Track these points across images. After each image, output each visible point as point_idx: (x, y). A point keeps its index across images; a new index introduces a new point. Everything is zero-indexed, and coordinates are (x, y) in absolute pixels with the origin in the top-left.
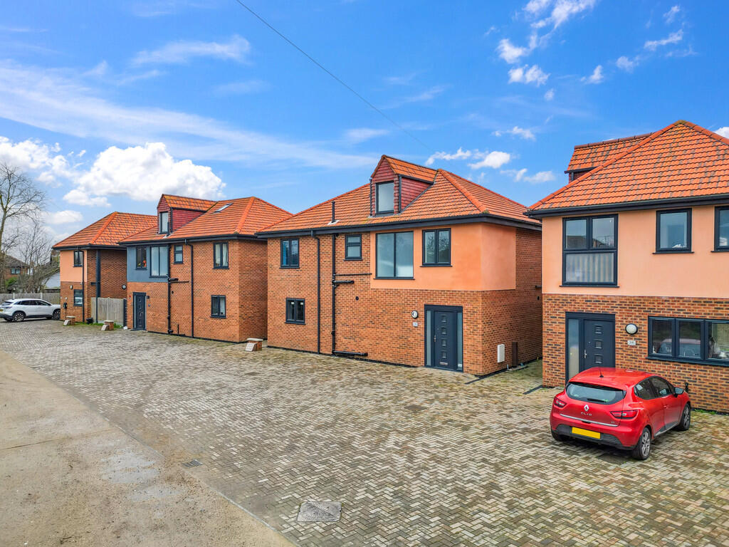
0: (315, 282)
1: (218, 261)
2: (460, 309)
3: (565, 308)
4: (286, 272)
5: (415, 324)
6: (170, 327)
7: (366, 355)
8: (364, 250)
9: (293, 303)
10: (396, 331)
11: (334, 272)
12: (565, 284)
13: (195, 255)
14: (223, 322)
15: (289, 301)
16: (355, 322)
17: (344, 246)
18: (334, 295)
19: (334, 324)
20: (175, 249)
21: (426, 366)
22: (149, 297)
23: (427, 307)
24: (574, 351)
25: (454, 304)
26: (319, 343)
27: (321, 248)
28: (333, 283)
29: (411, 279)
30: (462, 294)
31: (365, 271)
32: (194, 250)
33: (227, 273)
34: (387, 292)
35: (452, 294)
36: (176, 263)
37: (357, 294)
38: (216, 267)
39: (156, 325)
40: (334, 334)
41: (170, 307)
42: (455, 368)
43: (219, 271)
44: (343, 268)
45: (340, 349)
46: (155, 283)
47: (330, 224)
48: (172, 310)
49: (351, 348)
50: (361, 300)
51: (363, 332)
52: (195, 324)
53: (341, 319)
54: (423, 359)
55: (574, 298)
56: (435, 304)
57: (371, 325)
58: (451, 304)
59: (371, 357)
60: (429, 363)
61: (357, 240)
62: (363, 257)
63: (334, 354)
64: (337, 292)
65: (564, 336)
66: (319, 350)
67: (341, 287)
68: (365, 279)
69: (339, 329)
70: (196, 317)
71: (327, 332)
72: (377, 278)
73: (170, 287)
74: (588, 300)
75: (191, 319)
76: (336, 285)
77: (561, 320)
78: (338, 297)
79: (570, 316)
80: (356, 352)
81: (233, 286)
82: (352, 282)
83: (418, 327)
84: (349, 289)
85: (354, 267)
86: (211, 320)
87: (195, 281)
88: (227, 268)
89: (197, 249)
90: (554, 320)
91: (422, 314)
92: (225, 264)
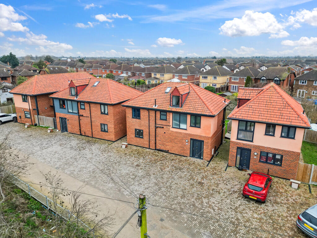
0: (148, 125)
1: (103, 111)
2: (203, 141)
3: (237, 146)
4: (135, 120)
6: (81, 132)
7: (168, 151)
8: (168, 118)
9: (138, 131)
10: (180, 145)
11: (156, 123)
12: (238, 139)
13: (91, 107)
14: (107, 133)
15: (136, 130)
16: (164, 140)
17: (159, 115)
18: (156, 131)
19: (156, 140)
21: (190, 156)
22: (68, 120)
23: (191, 139)
25: (201, 139)
26: (149, 145)
27: (150, 114)
28: (156, 127)
29: (186, 129)
30: (204, 137)
31: (168, 124)
33: (107, 116)
34: (176, 132)
35: (200, 136)
36: (81, 109)
37: (165, 131)
38: (102, 113)
39: (73, 130)
40: (155, 143)
42: (200, 158)
43: (104, 115)
44: (159, 122)
45: (158, 148)
46: (71, 115)
47: (154, 107)
48: (81, 126)
49: (162, 148)
50: (166, 134)
51: (167, 144)
52: (93, 133)
53: (158, 138)
54: (189, 154)
55: (240, 143)
56: (194, 138)
57: (170, 142)
58: (200, 139)
59: (170, 152)
61: (165, 113)
62: (167, 120)
63: (156, 149)
65: (236, 153)
66: (149, 147)
67: (158, 128)
68: (168, 127)
70: (93, 130)
71: (153, 142)
72: (173, 127)
73: (79, 118)
74: (244, 144)
75: (91, 130)
77: (235, 149)
78: (157, 131)
79: (238, 148)
80: (164, 149)
81: (110, 121)
82: (163, 127)
83: (188, 145)
84: (162, 129)
85: (164, 122)
86: (101, 132)
87: (92, 117)
88: (107, 114)
89: (92, 105)
90: (233, 148)
91: (189, 141)
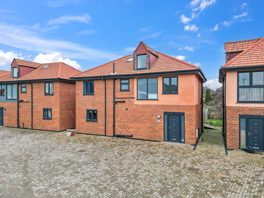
0: (103, 102)
1: (47, 91)
2: (183, 114)
3: (239, 113)
4: (86, 97)
5: (159, 121)
6: (18, 124)
7: (132, 136)
8: (131, 86)
9: (90, 112)
10: (148, 124)
11: (114, 97)
12: (239, 102)
13: (33, 89)
14: (50, 121)
15: (88, 111)
16: (125, 120)
17: (119, 85)
18: (114, 108)
19: (114, 121)
20: (21, 86)
21: (164, 141)
22: (6, 110)
23: (165, 113)
24: (243, 133)
25: (180, 111)
26: (105, 131)
27: (107, 85)
28: (114, 102)
29: (157, 100)
30: (184, 107)
31: (132, 96)
32: (33, 86)
33: (53, 98)
34: (143, 106)
35: (179, 107)
36: (22, 92)
37: (127, 107)
38: (46, 94)
39: (10, 123)
40: (114, 126)
41: (18, 114)
42: (180, 142)
43: (48, 96)
44: (119, 95)
45: (117, 133)
46: (9, 103)
47: (112, 74)
48: (20, 116)
49: (124, 133)
50: (129, 110)
51: (130, 125)
52: (34, 123)
53: (117, 119)
54: (163, 138)
55: (243, 108)
56: (169, 111)
57: (134, 122)
58: (178, 112)
59: (134, 137)
60: (166, 139)
61: (127, 81)
62: (130, 90)
63: (114, 136)
64: (115, 106)
65: (238, 126)
66: (105, 134)
67: (118, 104)
68: (131, 100)
69: (117, 123)
70: (34, 119)
71: (110, 125)
72: (138, 100)
73: (18, 104)
74: (250, 109)
75: (31, 120)
76: (115, 103)
77: (237, 119)
78: (116, 109)
79: (241, 117)
80: (126, 134)
81: (56, 104)
82: (124, 102)
83: (160, 122)
84: (123, 105)
85: (125, 94)
86: (43, 121)
87: (33, 101)
88: (52, 95)
89: (35, 85)
90: (233, 118)
91: (163, 116)
92: (51, 93)
